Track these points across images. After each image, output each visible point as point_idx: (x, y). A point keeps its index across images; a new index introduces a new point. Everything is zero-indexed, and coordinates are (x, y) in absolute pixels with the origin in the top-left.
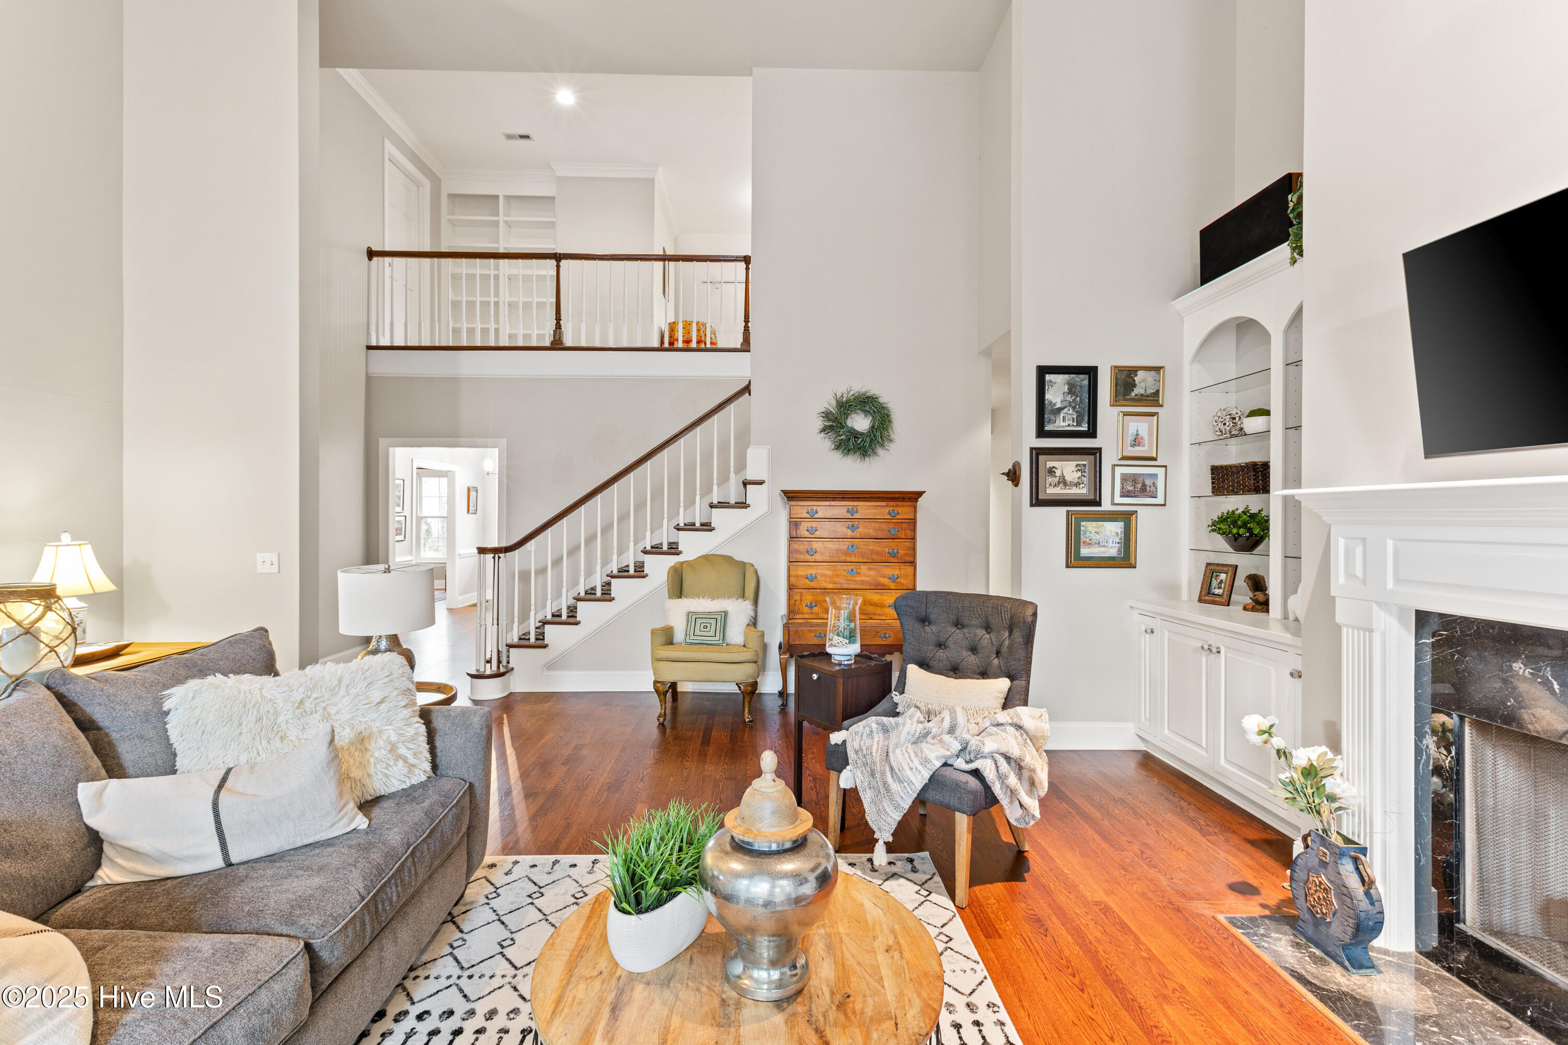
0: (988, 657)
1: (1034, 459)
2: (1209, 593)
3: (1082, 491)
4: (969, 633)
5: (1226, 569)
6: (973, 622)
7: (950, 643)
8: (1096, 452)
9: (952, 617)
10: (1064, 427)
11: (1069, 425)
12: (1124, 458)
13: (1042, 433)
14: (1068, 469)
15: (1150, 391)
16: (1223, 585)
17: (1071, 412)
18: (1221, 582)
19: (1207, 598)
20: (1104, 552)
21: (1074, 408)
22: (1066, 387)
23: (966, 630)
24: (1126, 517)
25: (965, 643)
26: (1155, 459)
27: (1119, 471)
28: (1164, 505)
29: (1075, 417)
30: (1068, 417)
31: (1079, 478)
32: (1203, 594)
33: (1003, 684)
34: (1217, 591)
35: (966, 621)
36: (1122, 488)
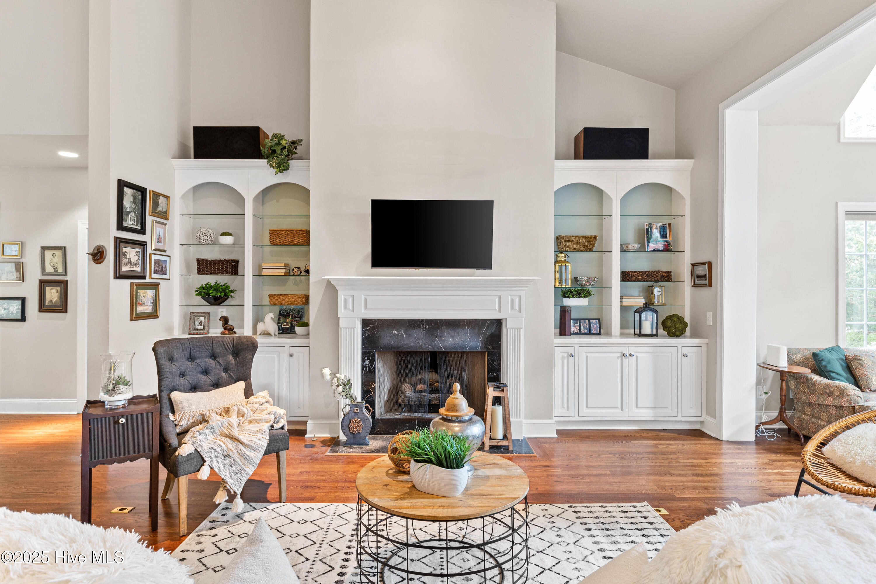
0: (219, 373)
1: (118, 245)
2: (194, 329)
3: (138, 269)
4: (201, 362)
5: (204, 315)
6: (203, 355)
7: (188, 372)
8: (143, 244)
9: (187, 355)
10: (130, 225)
11: (133, 224)
12: (156, 250)
13: (120, 227)
14: (132, 253)
15: (164, 210)
16: (203, 324)
17: (134, 215)
18: (201, 322)
19: (194, 332)
20: (147, 309)
21: (135, 213)
22: (132, 198)
23: (198, 361)
24: (155, 286)
25: (199, 369)
26: (165, 251)
27: (154, 257)
28: (169, 279)
29: (135, 219)
30: (133, 218)
31: (137, 260)
32: (191, 329)
33: (241, 385)
34: (199, 327)
35: (197, 355)
36: (154, 268)
